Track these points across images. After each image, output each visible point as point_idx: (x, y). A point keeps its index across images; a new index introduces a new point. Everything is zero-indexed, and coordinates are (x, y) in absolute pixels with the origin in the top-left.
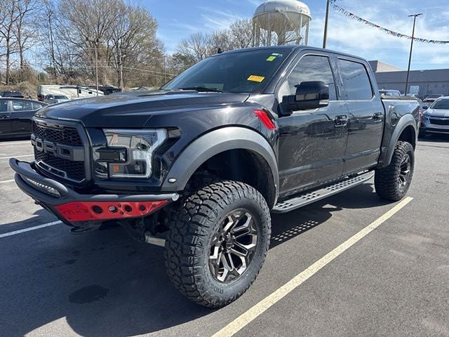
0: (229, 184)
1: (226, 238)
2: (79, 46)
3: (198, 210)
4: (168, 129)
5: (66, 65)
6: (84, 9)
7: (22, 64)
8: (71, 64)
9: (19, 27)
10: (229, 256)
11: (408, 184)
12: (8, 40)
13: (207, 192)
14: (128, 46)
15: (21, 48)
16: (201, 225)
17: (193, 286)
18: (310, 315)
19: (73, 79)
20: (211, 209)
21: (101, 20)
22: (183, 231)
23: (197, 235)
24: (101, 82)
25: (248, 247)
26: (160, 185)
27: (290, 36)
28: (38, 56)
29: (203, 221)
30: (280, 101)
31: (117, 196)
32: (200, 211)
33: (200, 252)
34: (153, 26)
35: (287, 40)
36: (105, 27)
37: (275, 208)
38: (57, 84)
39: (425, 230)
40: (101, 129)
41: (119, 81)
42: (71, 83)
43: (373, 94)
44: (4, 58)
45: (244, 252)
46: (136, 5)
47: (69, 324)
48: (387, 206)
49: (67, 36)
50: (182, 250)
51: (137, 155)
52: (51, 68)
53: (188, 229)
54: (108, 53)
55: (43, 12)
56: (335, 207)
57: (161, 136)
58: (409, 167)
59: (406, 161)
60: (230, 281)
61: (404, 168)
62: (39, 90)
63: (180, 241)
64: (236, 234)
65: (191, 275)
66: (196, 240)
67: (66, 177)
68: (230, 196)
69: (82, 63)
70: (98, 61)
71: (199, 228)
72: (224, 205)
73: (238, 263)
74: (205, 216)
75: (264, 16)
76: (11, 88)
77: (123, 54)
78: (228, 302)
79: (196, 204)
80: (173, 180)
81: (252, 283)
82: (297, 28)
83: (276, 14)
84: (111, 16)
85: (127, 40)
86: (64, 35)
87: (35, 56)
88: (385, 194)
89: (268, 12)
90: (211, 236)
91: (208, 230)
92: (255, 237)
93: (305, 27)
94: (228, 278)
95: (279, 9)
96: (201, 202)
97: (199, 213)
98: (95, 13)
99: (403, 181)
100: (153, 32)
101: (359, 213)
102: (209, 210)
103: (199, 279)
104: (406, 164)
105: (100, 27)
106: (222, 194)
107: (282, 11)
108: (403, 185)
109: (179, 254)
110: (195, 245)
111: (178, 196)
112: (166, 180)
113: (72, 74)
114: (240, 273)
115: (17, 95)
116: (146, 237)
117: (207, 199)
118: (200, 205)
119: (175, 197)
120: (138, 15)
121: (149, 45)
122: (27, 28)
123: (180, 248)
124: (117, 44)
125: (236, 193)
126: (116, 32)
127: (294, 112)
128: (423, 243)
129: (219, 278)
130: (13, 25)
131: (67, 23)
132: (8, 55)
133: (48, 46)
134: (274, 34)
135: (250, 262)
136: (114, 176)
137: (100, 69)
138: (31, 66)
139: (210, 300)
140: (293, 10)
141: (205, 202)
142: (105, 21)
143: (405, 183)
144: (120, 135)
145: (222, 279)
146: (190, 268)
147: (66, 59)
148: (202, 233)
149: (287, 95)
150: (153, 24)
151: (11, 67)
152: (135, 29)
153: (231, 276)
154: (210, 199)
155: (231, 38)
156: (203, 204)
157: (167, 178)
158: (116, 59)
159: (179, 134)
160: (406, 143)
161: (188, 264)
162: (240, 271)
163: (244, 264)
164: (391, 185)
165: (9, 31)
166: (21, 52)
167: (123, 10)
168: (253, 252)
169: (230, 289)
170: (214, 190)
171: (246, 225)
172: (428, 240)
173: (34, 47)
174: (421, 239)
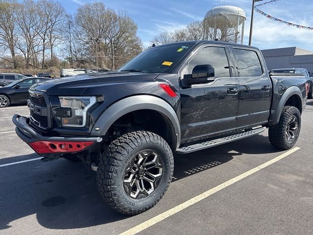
0: (140, 133)
1: (139, 169)
2: (87, 43)
3: (116, 149)
4: (97, 96)
5: (79, 56)
6: (90, 20)
7: (52, 56)
8: (82, 55)
9: (51, 32)
10: (142, 181)
11: (296, 138)
12: (44, 41)
13: (125, 138)
14: (118, 42)
15: (52, 45)
16: (116, 159)
17: (111, 199)
18: (193, 224)
19: (82, 65)
20: (124, 149)
21: (101, 26)
22: (106, 163)
23: (113, 165)
24: (100, 66)
25: (155, 176)
26: (90, 132)
27: (231, 31)
28: (62, 50)
29: (118, 156)
30: (182, 78)
31: (63, 138)
32: (117, 150)
33: (115, 177)
34: (134, 28)
35: (228, 34)
36: (104, 31)
37: (177, 150)
38: (73, 68)
39: (301, 172)
40: (57, 96)
41: (113, 65)
42: (82, 68)
43: (263, 72)
44: (42, 52)
45: (153, 179)
46: (124, 15)
47: (37, 218)
48: (277, 153)
49: (80, 37)
50: (104, 175)
51: (78, 113)
52: (69, 58)
53: (108, 161)
54: (105, 48)
55: (65, 22)
56: (237, 153)
57: (93, 100)
58: (296, 125)
59: (294, 121)
60: (141, 198)
61: (292, 125)
62: (61, 72)
63: (104, 169)
64: (147, 167)
65: (109, 191)
66: (112, 168)
67: (39, 126)
68: (139, 141)
69: (89, 54)
70: (99, 53)
71: (115, 161)
72: (134, 146)
73: (148, 186)
74: (120, 153)
75: (210, 19)
76: (45, 71)
77: (115, 47)
78: (138, 212)
79: (116, 146)
80: (98, 129)
81: (158, 201)
82: (236, 26)
83: (220, 17)
84: (108, 23)
85: (118, 39)
86: (78, 36)
87: (60, 50)
88: (276, 144)
89: (215, 15)
90: (125, 167)
91: (122, 162)
92: (161, 170)
93: (241, 25)
94: (140, 196)
95: (222, 13)
96: (119, 144)
97: (116, 152)
98: (98, 21)
99: (292, 135)
100: (135, 33)
101: (254, 157)
102: (123, 149)
103: (115, 195)
104: (294, 122)
105: (101, 30)
106: (133, 139)
107: (224, 14)
108: (291, 138)
109: (103, 177)
110: (112, 172)
111: (101, 139)
112: (94, 128)
113: (82, 62)
114: (149, 194)
115: (47, 76)
116: (92, 166)
117: (123, 142)
118: (118, 146)
119: (99, 140)
120: (124, 22)
121: (132, 41)
122: (55, 33)
123: (103, 173)
124: (111, 41)
125: (144, 139)
126: (111, 33)
127: (192, 85)
128: (296, 181)
129: (132, 195)
130: (47, 31)
131: (80, 29)
132: (44, 51)
133: (68, 44)
134: (219, 31)
135: (157, 186)
136: (65, 125)
137: (100, 58)
138: (58, 57)
139: (125, 209)
140: (233, 14)
141: (121, 144)
142: (104, 26)
143: (293, 137)
144: (77, 100)
145: (135, 196)
146: (109, 187)
147: (79, 51)
148: (117, 164)
149: (187, 74)
150: (135, 27)
151: (46, 58)
152: (123, 31)
153: (142, 195)
154: (125, 142)
155: (188, 35)
156: (120, 146)
157: (94, 127)
158: (111, 51)
159: (103, 100)
160: (292, 107)
161: (107, 184)
162: (149, 192)
163: (153, 188)
164: (280, 137)
165: (45, 35)
166: (51, 48)
167: (115, 18)
168: (160, 180)
169: (140, 203)
170: (129, 136)
171: (154, 161)
172: (301, 179)
173: (59, 45)
174: (295, 177)
